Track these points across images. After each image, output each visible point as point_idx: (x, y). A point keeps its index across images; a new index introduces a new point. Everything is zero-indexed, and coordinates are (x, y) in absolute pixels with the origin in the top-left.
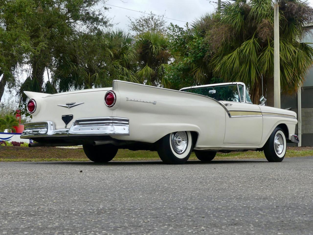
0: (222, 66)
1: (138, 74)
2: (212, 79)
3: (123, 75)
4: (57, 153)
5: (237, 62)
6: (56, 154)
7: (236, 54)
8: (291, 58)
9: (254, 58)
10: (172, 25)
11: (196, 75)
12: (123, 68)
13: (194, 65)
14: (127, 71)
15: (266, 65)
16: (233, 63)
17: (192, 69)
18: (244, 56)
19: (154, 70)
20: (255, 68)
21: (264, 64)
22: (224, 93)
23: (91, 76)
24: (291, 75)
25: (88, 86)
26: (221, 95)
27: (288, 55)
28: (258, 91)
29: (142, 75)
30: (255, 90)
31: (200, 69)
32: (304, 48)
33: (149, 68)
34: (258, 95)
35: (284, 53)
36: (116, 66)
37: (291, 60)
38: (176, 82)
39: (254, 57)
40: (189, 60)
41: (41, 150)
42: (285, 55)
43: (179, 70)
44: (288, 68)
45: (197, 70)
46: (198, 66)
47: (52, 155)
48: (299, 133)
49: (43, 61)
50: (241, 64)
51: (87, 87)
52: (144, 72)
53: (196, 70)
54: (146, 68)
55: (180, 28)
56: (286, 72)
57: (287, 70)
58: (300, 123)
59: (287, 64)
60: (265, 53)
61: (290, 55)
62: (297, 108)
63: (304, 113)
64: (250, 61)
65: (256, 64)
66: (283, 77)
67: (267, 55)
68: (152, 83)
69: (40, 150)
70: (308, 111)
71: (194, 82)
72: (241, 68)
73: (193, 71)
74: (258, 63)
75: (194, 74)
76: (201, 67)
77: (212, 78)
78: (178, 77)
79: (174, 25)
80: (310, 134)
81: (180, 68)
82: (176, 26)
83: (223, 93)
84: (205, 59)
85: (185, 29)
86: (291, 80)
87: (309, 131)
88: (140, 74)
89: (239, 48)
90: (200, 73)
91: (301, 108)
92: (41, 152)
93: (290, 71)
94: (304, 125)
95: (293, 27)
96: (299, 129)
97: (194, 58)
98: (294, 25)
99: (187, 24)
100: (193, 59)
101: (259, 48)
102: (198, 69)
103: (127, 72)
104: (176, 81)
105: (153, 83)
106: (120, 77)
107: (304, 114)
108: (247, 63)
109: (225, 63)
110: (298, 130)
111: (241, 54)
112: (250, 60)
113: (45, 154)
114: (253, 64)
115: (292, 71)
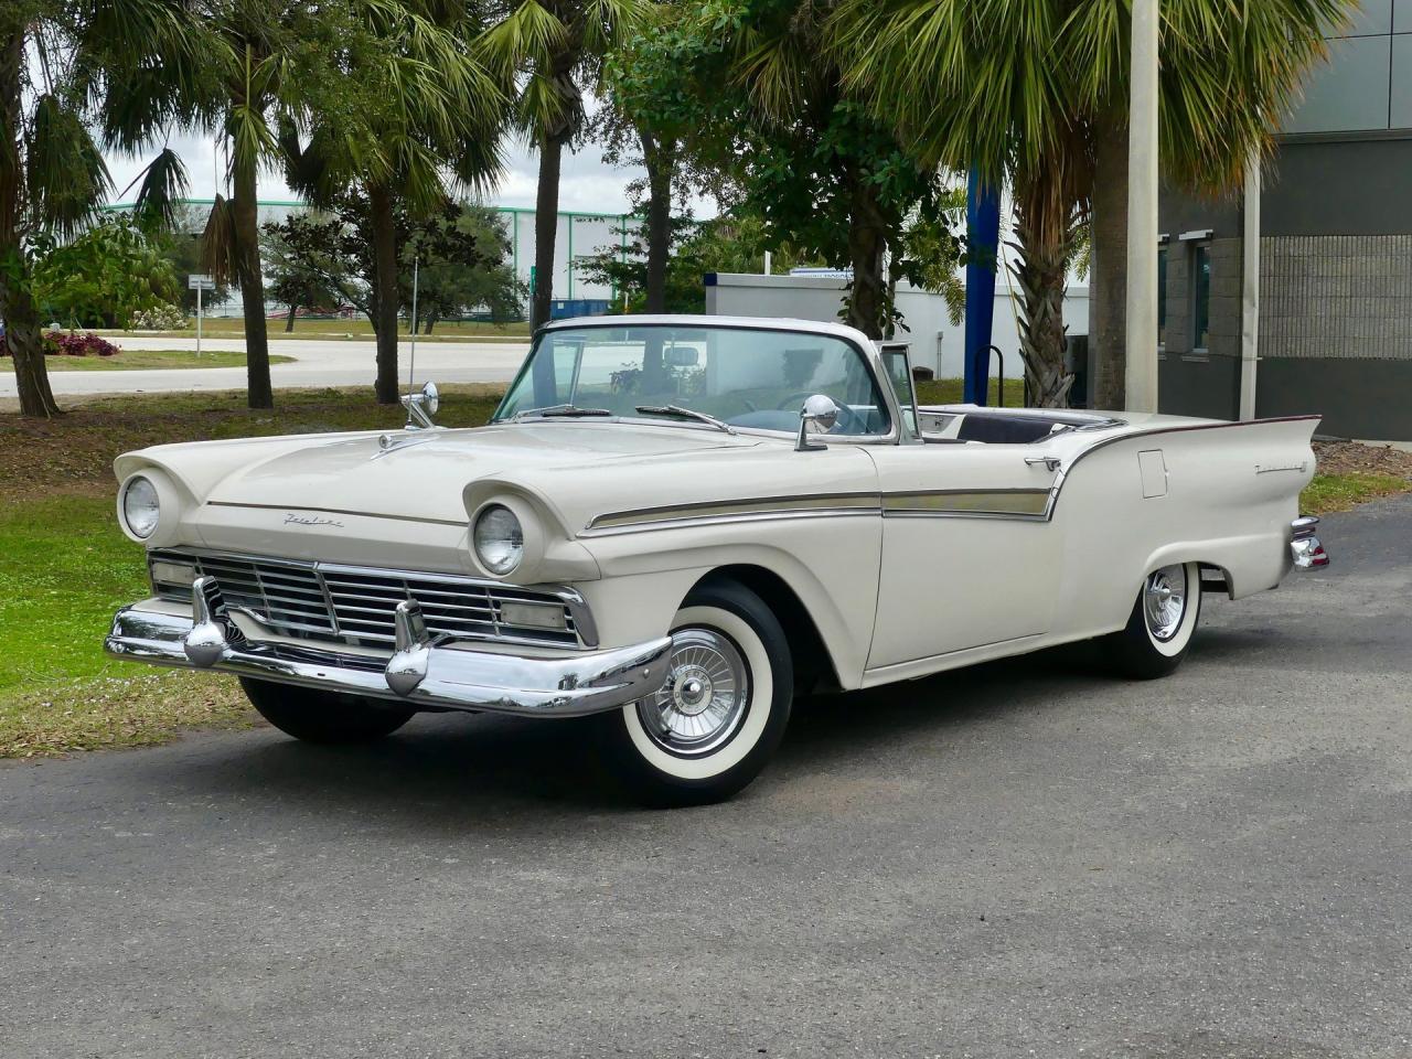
0: (881, 63)
1: (486, 43)
2: (838, 108)
3: (411, 54)
4: (101, 446)
5: (957, 47)
6: (98, 451)
7: (948, 10)
8: (1219, 30)
9: (1037, 30)
11: (759, 87)
12: (411, 18)
13: (751, 33)
14: (433, 34)
15: (1097, 72)
16: (939, 47)
17: (743, 53)
18: (992, 20)
19: (564, 19)
20: (1046, 78)
21: (1087, 66)
22: (897, 181)
23: (254, 62)
24: (1215, 114)
25: (240, 116)
26: (880, 185)
27: (1208, 19)
28: (1056, 186)
29: (505, 48)
30: (1045, 181)
31: (777, 58)
33: (541, 14)
34: (1057, 205)
35: (1184, 7)
36: (379, 8)
37: (1217, 41)
38: (662, 117)
39: (1034, 28)
40: (725, 19)
41: (24, 433)
42: (1190, 16)
43: (680, 62)
44: (1204, 80)
45: (765, 63)
46: (769, 42)
47: (78, 457)
48: (1245, 355)
49: (9, 13)
50: (974, 57)
51: (237, 118)
52: (517, 34)
53: (761, 61)
54: (525, 11)
56: (1193, 99)
57: (1194, 91)
58: (1254, 305)
59: (1199, 59)
60: (1094, 8)
61: (1215, 11)
62: (1241, 234)
63: (1272, 257)
64: (1017, 46)
65: (1048, 59)
66: (1176, 119)
67: (1101, 22)
68: (556, 81)
69: (20, 435)
70: (1292, 251)
71: (749, 117)
72: (977, 74)
73: (745, 66)
74: (1058, 57)
75: (752, 81)
76: (786, 47)
77: (836, 102)
78: (675, 92)
80: (1297, 358)
81: (684, 53)
83: (892, 178)
84: (801, 21)
86: (1217, 136)
87: (1293, 346)
88: (499, 45)
90: (779, 78)
91: (1261, 236)
92: (25, 445)
93: (1209, 94)
94: (1271, 319)
96: (1247, 335)
97: (749, 7)
100: (745, 11)
102: (769, 55)
103: (430, 40)
104: (663, 112)
105: (563, 84)
106: (399, 67)
107: (1272, 267)
108: (1006, 50)
109: (898, 50)
110: (1244, 338)
111: (975, 9)
112: (1019, 37)
113: (42, 453)
114: (1035, 59)
115: (1221, 94)
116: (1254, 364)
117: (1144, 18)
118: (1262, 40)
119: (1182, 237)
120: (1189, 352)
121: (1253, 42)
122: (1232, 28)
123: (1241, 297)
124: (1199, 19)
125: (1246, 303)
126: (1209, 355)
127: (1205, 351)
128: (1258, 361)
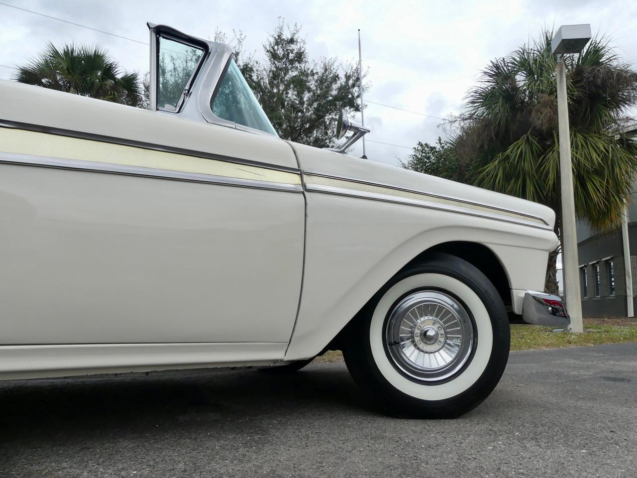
7: (497, 164)
8: (600, 160)
9: (529, 165)
10: (422, 145)
15: (551, 176)
18: (512, 166)
20: (534, 183)
24: (600, 191)
27: (594, 155)
32: (625, 145)
35: (585, 152)
37: (599, 163)
42: (587, 155)
44: (595, 179)
48: (628, 294)
50: (507, 178)
55: (431, 147)
56: (592, 187)
57: (590, 182)
58: (630, 278)
59: (592, 172)
60: (549, 155)
61: (599, 156)
63: (635, 262)
64: (522, 173)
65: (534, 176)
72: (509, 185)
74: (537, 175)
79: (423, 143)
82: (426, 145)
85: (438, 147)
89: (502, 154)
91: (630, 255)
93: (598, 185)
95: (601, 110)
96: (628, 288)
98: (602, 106)
99: (440, 140)
101: (539, 150)
107: (636, 265)
108: (518, 176)
111: (506, 163)
112: (522, 170)
114: (529, 176)
115: (604, 184)
116: (632, 298)
117: (564, 146)
118: (618, 164)
119: (603, 260)
120: (609, 296)
121: (615, 166)
122: (605, 158)
123: (625, 276)
124: (590, 153)
125: (627, 278)
126: (615, 296)
127: (614, 295)
128: (633, 297)
